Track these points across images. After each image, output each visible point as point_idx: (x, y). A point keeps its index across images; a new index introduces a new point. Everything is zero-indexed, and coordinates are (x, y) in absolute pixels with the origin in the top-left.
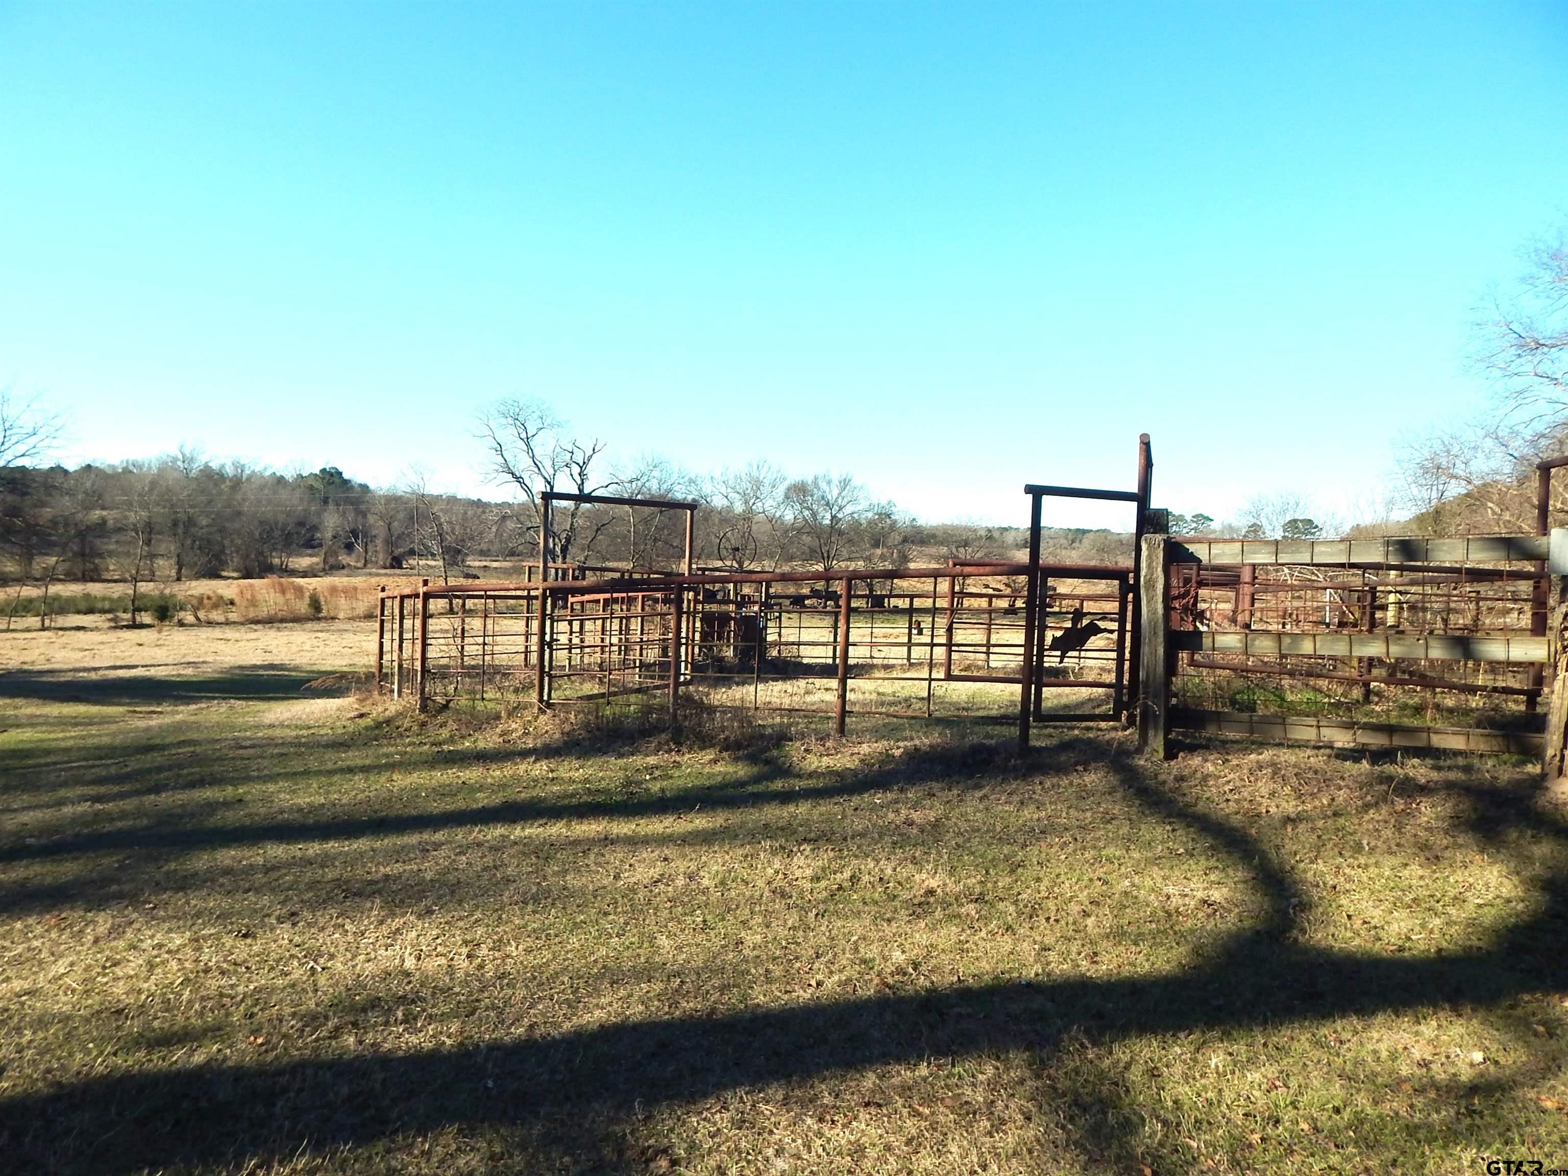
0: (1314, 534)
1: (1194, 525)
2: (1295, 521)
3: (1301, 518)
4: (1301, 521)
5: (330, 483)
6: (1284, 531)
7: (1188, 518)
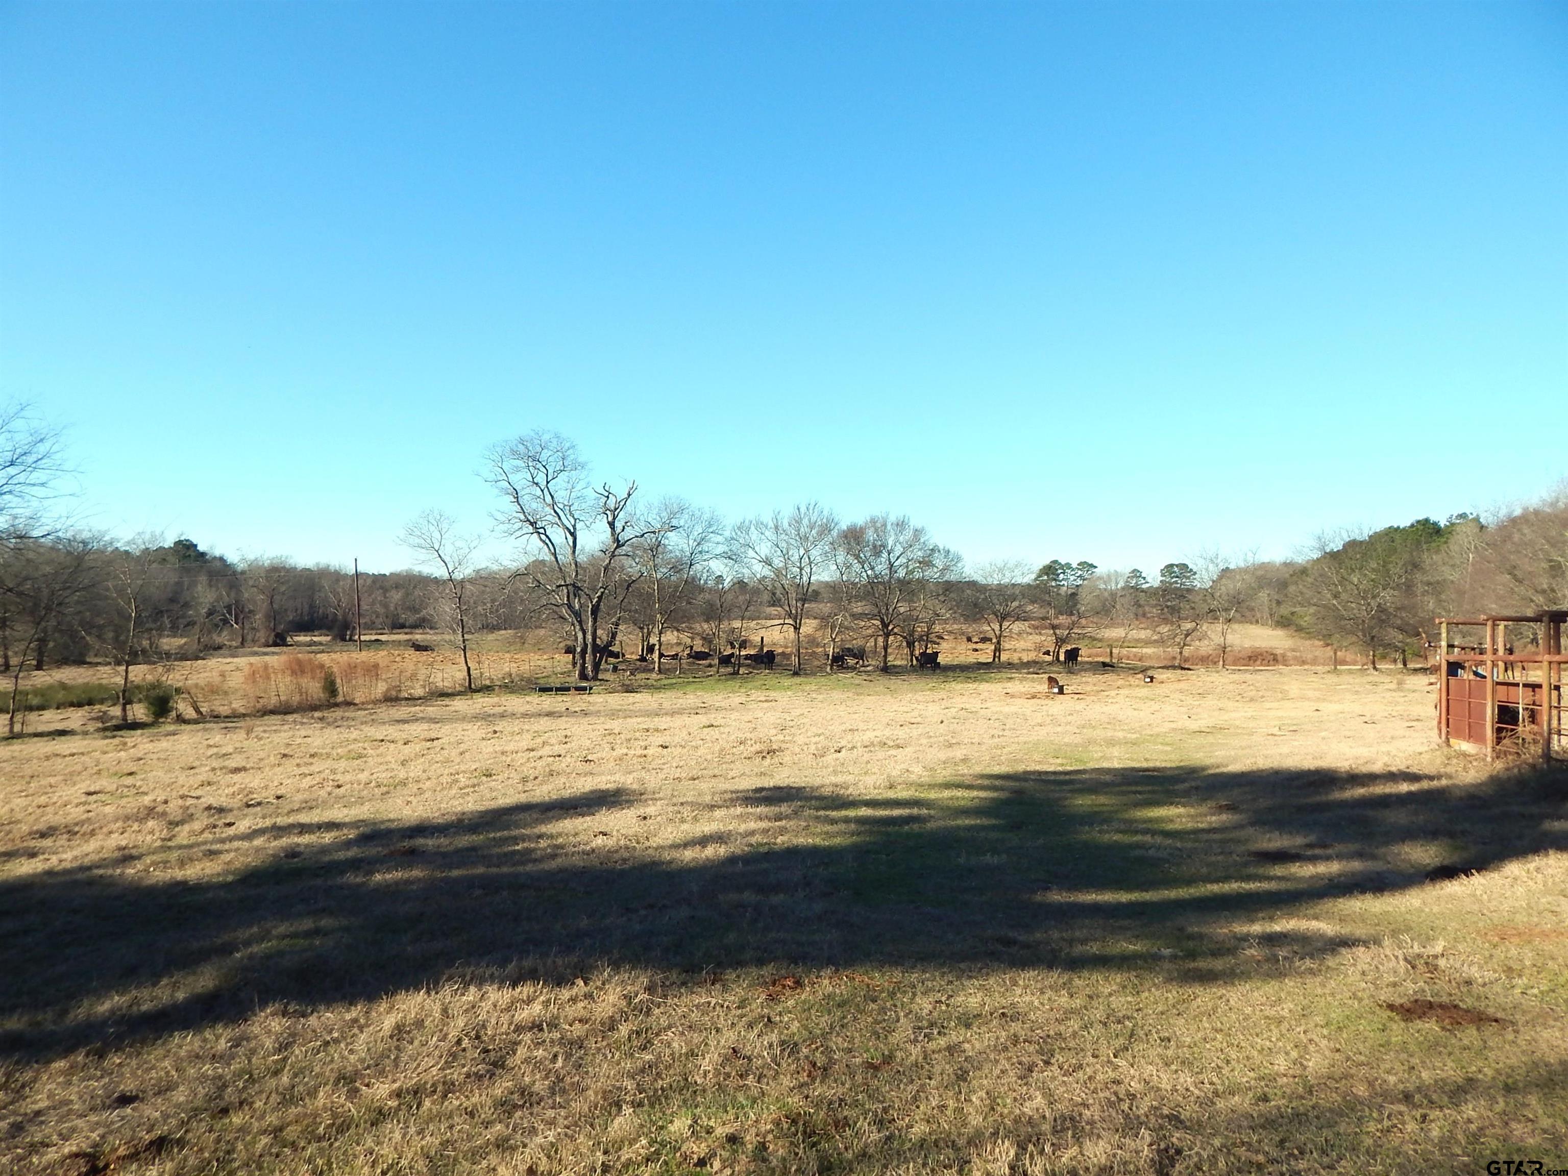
0: (1188, 578)
1: (1080, 572)
2: (1172, 565)
3: (1176, 563)
4: (1177, 566)
5: (186, 557)
6: (1163, 575)
7: (1074, 566)
